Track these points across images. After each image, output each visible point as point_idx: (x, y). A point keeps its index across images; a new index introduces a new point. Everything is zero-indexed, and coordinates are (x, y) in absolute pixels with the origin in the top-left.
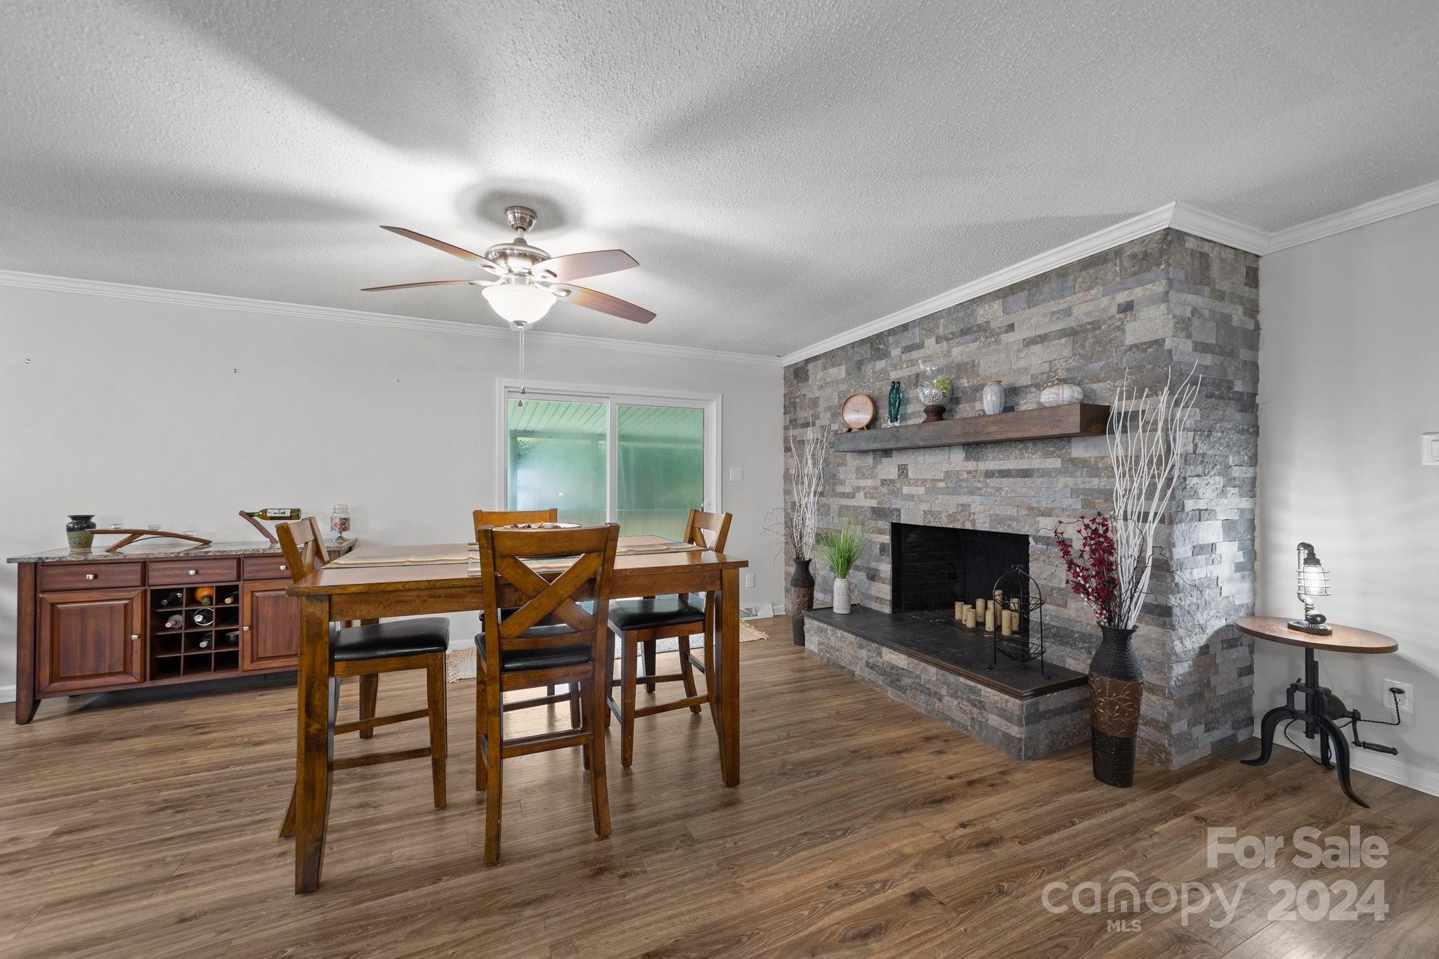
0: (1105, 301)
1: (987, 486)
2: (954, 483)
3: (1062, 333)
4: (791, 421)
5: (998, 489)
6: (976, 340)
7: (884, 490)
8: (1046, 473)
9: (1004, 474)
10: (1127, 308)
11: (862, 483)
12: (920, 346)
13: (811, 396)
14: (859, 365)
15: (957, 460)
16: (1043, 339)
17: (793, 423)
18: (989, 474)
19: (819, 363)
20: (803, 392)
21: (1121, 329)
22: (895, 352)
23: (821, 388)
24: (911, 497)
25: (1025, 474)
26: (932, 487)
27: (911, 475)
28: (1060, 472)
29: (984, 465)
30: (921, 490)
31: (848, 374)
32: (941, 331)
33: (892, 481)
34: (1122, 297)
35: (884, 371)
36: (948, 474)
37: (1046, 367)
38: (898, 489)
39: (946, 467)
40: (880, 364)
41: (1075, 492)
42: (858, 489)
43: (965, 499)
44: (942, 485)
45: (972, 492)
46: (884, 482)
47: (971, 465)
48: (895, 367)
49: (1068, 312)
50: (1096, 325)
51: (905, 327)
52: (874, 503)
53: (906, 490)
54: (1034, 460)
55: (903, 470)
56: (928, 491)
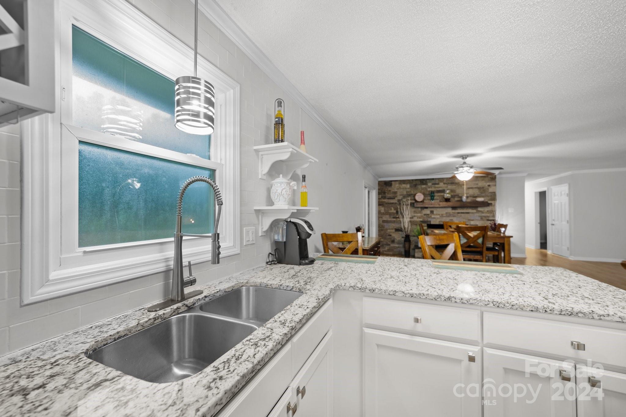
0: (485, 184)
1: (458, 215)
2: (448, 215)
3: (476, 188)
4: (382, 197)
5: (461, 216)
6: (455, 185)
7: (425, 216)
8: (473, 213)
9: (462, 213)
10: (489, 186)
11: (416, 215)
12: (438, 184)
13: (393, 191)
14: (416, 185)
15: (450, 210)
16: (472, 188)
17: (384, 198)
18: (458, 213)
19: (397, 182)
20: (389, 189)
21: (488, 189)
22: (430, 184)
23: (398, 189)
24: (434, 218)
25: (468, 213)
26: (442, 216)
27: (435, 213)
28: (475, 213)
29: (457, 211)
30: (438, 216)
31: (411, 187)
32: (445, 182)
33: (428, 215)
34: (488, 184)
35: (425, 188)
36: (447, 213)
37: (473, 194)
38: (430, 216)
39: (446, 211)
40: (424, 186)
41: (479, 216)
42: (415, 216)
43: (451, 218)
44: (445, 215)
45: (454, 216)
46: (425, 215)
47: (454, 211)
48: (429, 187)
49: (477, 184)
50: (483, 188)
51: (433, 179)
52: (421, 220)
53: (433, 216)
54: (470, 211)
55: (432, 212)
56: (440, 217)
